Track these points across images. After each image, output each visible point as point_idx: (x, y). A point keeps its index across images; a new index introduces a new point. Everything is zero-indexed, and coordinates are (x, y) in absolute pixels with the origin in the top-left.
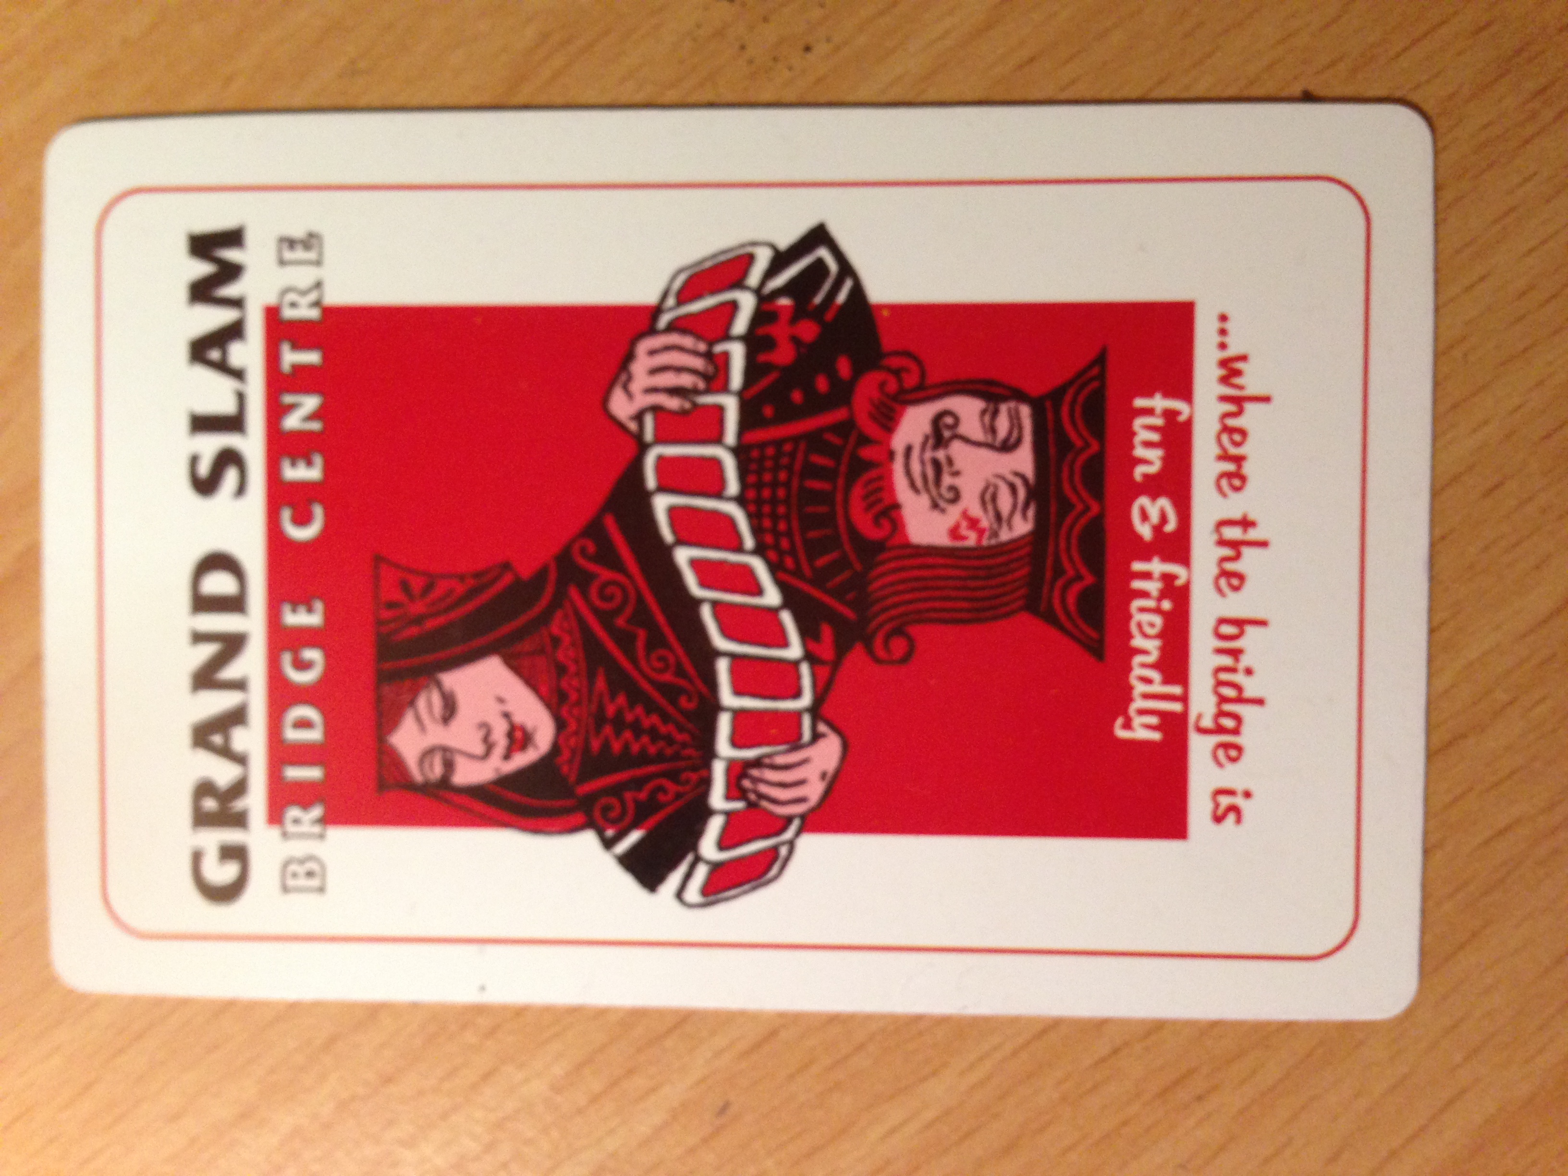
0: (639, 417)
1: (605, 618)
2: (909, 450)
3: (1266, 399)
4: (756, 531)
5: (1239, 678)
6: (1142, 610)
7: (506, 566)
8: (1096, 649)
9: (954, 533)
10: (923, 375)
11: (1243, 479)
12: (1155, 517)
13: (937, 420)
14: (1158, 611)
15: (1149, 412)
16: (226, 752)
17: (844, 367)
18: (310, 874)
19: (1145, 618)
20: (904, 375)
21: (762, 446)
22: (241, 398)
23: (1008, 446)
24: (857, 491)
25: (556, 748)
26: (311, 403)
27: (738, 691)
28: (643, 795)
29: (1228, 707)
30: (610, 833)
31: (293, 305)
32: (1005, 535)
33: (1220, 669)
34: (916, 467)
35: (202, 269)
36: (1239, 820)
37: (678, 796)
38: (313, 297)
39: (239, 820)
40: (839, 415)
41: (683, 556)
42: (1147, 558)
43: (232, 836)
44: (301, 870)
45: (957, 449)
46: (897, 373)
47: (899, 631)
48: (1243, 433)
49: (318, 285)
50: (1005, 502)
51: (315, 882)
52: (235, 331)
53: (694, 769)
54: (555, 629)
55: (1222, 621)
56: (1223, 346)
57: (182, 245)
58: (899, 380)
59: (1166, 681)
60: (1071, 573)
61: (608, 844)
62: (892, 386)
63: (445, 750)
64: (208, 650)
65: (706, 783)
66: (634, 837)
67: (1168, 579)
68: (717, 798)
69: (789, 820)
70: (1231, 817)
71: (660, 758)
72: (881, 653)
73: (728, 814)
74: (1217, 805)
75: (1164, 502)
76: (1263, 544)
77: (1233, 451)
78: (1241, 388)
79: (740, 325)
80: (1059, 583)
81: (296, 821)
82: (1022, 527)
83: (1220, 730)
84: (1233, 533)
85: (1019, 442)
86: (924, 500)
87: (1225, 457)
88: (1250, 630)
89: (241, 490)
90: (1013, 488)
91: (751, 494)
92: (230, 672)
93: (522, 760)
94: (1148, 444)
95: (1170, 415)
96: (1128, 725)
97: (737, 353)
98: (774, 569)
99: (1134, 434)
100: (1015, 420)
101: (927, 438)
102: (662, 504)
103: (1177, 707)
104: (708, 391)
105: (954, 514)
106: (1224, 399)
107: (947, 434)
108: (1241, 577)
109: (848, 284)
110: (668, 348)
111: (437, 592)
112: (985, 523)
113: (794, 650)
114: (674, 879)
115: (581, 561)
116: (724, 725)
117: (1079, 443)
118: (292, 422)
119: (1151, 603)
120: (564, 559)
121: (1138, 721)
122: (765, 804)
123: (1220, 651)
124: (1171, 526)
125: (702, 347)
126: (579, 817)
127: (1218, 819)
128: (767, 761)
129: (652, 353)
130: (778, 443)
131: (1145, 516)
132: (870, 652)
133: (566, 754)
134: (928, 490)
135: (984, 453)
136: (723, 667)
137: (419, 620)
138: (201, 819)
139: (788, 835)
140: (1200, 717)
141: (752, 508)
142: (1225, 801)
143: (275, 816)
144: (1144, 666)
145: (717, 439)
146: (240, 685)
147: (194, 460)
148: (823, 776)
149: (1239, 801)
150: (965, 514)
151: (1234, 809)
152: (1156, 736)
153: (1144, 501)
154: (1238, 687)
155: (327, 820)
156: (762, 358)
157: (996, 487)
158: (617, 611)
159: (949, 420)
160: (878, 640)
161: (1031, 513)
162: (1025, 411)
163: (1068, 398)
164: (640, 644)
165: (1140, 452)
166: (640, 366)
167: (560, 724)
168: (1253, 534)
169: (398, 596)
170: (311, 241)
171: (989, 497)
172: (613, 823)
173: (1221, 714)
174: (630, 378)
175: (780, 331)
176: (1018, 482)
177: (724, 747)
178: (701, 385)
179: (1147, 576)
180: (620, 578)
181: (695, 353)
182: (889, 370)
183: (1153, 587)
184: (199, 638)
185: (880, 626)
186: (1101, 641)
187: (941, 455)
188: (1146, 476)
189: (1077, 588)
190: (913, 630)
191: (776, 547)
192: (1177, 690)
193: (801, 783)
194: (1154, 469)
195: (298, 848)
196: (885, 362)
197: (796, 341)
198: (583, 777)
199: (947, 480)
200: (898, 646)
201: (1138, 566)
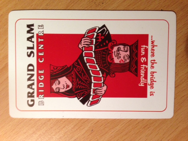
0: (82, 48)
1: (78, 72)
2: (115, 52)
3: (157, 46)
4: (96, 61)
6: (142, 71)
7: (66, 66)
8: (137, 75)
9: (120, 62)
10: (116, 43)
11: (154, 55)
12: (144, 60)
13: (118, 48)
14: (144, 71)
15: (143, 47)
16: (31, 88)
17: (107, 42)
18: (42, 103)
19: (142, 72)
21: (97, 51)
22: (33, 45)
23: (126, 51)
24: (109, 57)
25: (72, 87)
26: (42, 46)
27: (94, 81)
28: (83, 93)
29: (152, 82)
30: (79, 98)
31: (40, 34)
32: (126, 62)
33: (151, 78)
34: (116, 54)
35: (29, 29)
36: (153, 95)
37: (87, 93)
38: (42, 33)
39: (33, 97)
40: (107, 47)
41: (88, 64)
42: (143, 65)
43: (32, 98)
44: (41, 102)
45: (120, 51)
46: (113, 42)
47: (113, 73)
48: (154, 50)
49: (43, 31)
50: (126, 58)
51: (43, 104)
52: (33, 37)
53: (89, 90)
54: (72, 73)
55: (151, 72)
56: (152, 40)
57: (26, 26)
58: (114, 43)
59: (145, 79)
60: (134, 66)
61: (79, 99)
62: (113, 44)
63: (59, 88)
64: (29, 76)
65: (90, 91)
66: (82, 98)
67: (145, 67)
68: (92, 93)
69: (100, 96)
70: (152, 95)
71: (85, 89)
72: (111, 76)
73: (93, 95)
75: (145, 58)
76: (156, 63)
77: (153, 52)
78: (154, 44)
79: (95, 37)
80: (132, 68)
81: (40, 97)
82: (128, 61)
83: (151, 85)
84: (153, 62)
85: (128, 51)
86: (116, 58)
87: (152, 53)
88: (155, 73)
89: (33, 56)
90: (127, 56)
91: (96, 57)
92: (32, 79)
93: (68, 89)
94: (143, 51)
95: (145, 48)
96: (140, 84)
97: (94, 40)
98: (99, 66)
99: (141, 50)
100: (127, 48)
101: (117, 50)
102: (85, 58)
103: (146, 82)
104: (91, 45)
105: (120, 59)
106: (152, 46)
107: (119, 50)
108: (154, 67)
109: (108, 32)
110: (86, 39)
111: (57, 69)
112: (124, 61)
113: (101, 76)
114: (87, 103)
115: (75, 65)
116: (93, 84)
117: (135, 51)
118: (40, 48)
119: (143, 70)
120: (73, 64)
121: (141, 84)
122: (97, 94)
123: (151, 76)
124: (145, 61)
125: (90, 39)
126: (75, 96)
127: (151, 95)
128: (98, 89)
129: (84, 40)
130: (99, 51)
131: (142, 60)
132: (110, 76)
133: (73, 88)
135: (124, 52)
136: (92, 77)
137: (55, 72)
138: (29, 97)
139: (100, 98)
140: (149, 83)
141: (96, 59)
142: (151, 93)
143: (38, 96)
144: (142, 77)
145: (92, 50)
146: (33, 80)
147: (28, 52)
148: (104, 90)
149: (153, 93)
150: (121, 59)
151: (152, 94)
152: (144, 86)
153: (142, 58)
154: (153, 80)
155: (44, 97)
156: (97, 41)
158: (80, 71)
159: (120, 48)
160: (111, 74)
161: (129, 59)
162: (128, 47)
163: (134, 46)
164: (82, 75)
165: (142, 52)
167: (73, 85)
168: (155, 62)
169: (53, 69)
170: (42, 26)
171: (124, 57)
172: (79, 96)
173: (151, 83)
174: (81, 43)
175: (99, 37)
176: (128, 56)
177: (92, 87)
178: (90, 44)
179: (143, 67)
180: (80, 67)
182: (112, 42)
184: (28, 74)
185: (111, 73)
186: (137, 74)
187: (118, 52)
188: (142, 55)
189: (134, 68)
190: (115, 73)
191: (99, 63)
192: (146, 80)
193: (102, 91)
194: (143, 54)
195: (41, 100)
196: (112, 41)
197: (101, 38)
198: (75, 91)
199: (119, 55)
200: (113, 75)
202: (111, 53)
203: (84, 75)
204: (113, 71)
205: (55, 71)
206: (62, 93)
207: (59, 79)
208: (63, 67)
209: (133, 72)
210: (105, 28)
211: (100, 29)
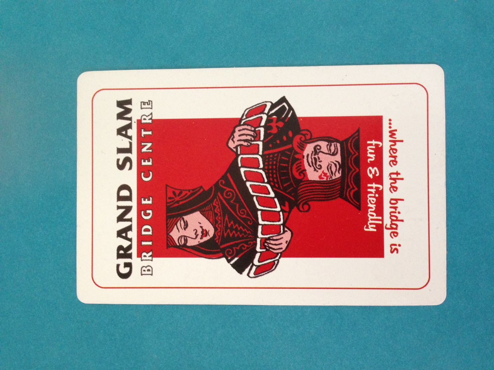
0: (236, 147)
1: (228, 201)
2: (308, 155)
3: (402, 141)
4: (267, 177)
5: (397, 214)
6: (370, 197)
8: (359, 208)
9: (320, 177)
10: (311, 135)
11: (396, 162)
12: (373, 173)
13: (315, 148)
14: (375, 197)
15: (371, 145)
16: (126, 238)
17: (290, 134)
18: (149, 270)
19: (371, 199)
20: (306, 135)
21: (269, 154)
22: (131, 144)
23: (334, 154)
24: (294, 166)
25: (214, 235)
26: (149, 145)
27: (263, 220)
28: (238, 248)
29: (393, 222)
30: (229, 258)
31: (145, 119)
32: (334, 178)
33: (391, 212)
34: (310, 160)
35: (121, 110)
37: (248, 248)
38: (150, 117)
39: (130, 256)
40: (290, 146)
41: (248, 184)
42: (372, 183)
43: (128, 260)
44: (146, 269)
45: (320, 154)
46: (304, 135)
47: (306, 203)
48: (396, 150)
49: (151, 114)
50: (334, 169)
51: (150, 273)
52: (129, 126)
53: (252, 241)
55: (392, 199)
57: (115, 104)
58: (305, 137)
59: (377, 216)
61: (229, 261)
62: (303, 139)
63: (184, 236)
64: (121, 211)
65: (256, 244)
66: (236, 259)
67: (377, 188)
68: (258, 249)
69: (277, 254)
70: (396, 251)
71: (242, 238)
72: (301, 209)
73: (260, 252)
74: (392, 248)
75: (376, 168)
76: (402, 179)
77: (393, 155)
78: (396, 138)
79: (263, 123)
80: (349, 190)
81: (145, 256)
82: (338, 175)
83: (392, 228)
84: (394, 176)
85: (337, 153)
87: (391, 156)
88: (399, 202)
89: (130, 168)
90: (336, 165)
91: (266, 167)
92: (127, 217)
93: (205, 239)
94: (371, 153)
95: (377, 145)
96: (367, 227)
97: (262, 130)
98: (272, 187)
99: (367, 150)
100: (336, 147)
101: (313, 152)
102: (242, 170)
103: (381, 222)
104: (254, 141)
105: (320, 172)
106: (390, 141)
107: (318, 151)
108: (397, 188)
109: (292, 112)
110: (244, 129)
111: (182, 195)
112: (328, 174)
113: (278, 209)
114: (247, 270)
116: (260, 228)
117: (353, 153)
118: (144, 150)
119: (373, 195)
120: (216, 185)
121: (370, 226)
122: (270, 250)
123: (391, 207)
124: (378, 175)
125: (253, 129)
126: (221, 254)
127: (392, 252)
128: (271, 238)
129: (239, 131)
130: (273, 154)
131: (371, 172)
132: (298, 209)
133: (217, 237)
134: (313, 166)
135: (328, 155)
136: (259, 213)
137: (178, 202)
138: (119, 256)
139: (277, 258)
140: (386, 225)
141: (267, 171)
142: (394, 247)
143: (139, 255)
144: (371, 211)
145: (257, 153)
146: (130, 220)
147: (118, 160)
148: (287, 242)
149: (397, 247)
150: (323, 172)
151: (397, 249)
152: (375, 230)
153: (370, 168)
154: (397, 217)
155: (152, 256)
156: (268, 132)
157: (331, 164)
158: (232, 198)
159: (319, 147)
160: (301, 206)
161: (340, 172)
162: (338, 145)
163: (350, 141)
165: (369, 155)
166: (237, 134)
167: (216, 229)
168: (399, 177)
169: (172, 195)
170: (150, 102)
171: (329, 168)
172: (230, 255)
173: (392, 224)
175: (273, 124)
176: (337, 163)
177: (260, 235)
178: (253, 139)
179: (372, 188)
180: (232, 190)
181: (251, 130)
182: (302, 134)
183: (373, 191)
184: (119, 208)
185: (301, 202)
186: (360, 206)
187: (316, 156)
188: (370, 161)
189: (353, 191)
190: (310, 203)
191: (273, 181)
192: (380, 218)
193: (281, 244)
194: (372, 160)
195: (145, 263)
196: (301, 132)
197: (277, 126)
198: (221, 244)
199: (318, 163)
200: (306, 207)
201: (369, 185)
202: (298, 159)
203: (239, 208)
204: (305, 198)
205: (177, 199)
206: (193, 247)
207: (186, 218)
208: (193, 190)
209: (350, 199)
210: (284, 104)
211: (273, 106)
